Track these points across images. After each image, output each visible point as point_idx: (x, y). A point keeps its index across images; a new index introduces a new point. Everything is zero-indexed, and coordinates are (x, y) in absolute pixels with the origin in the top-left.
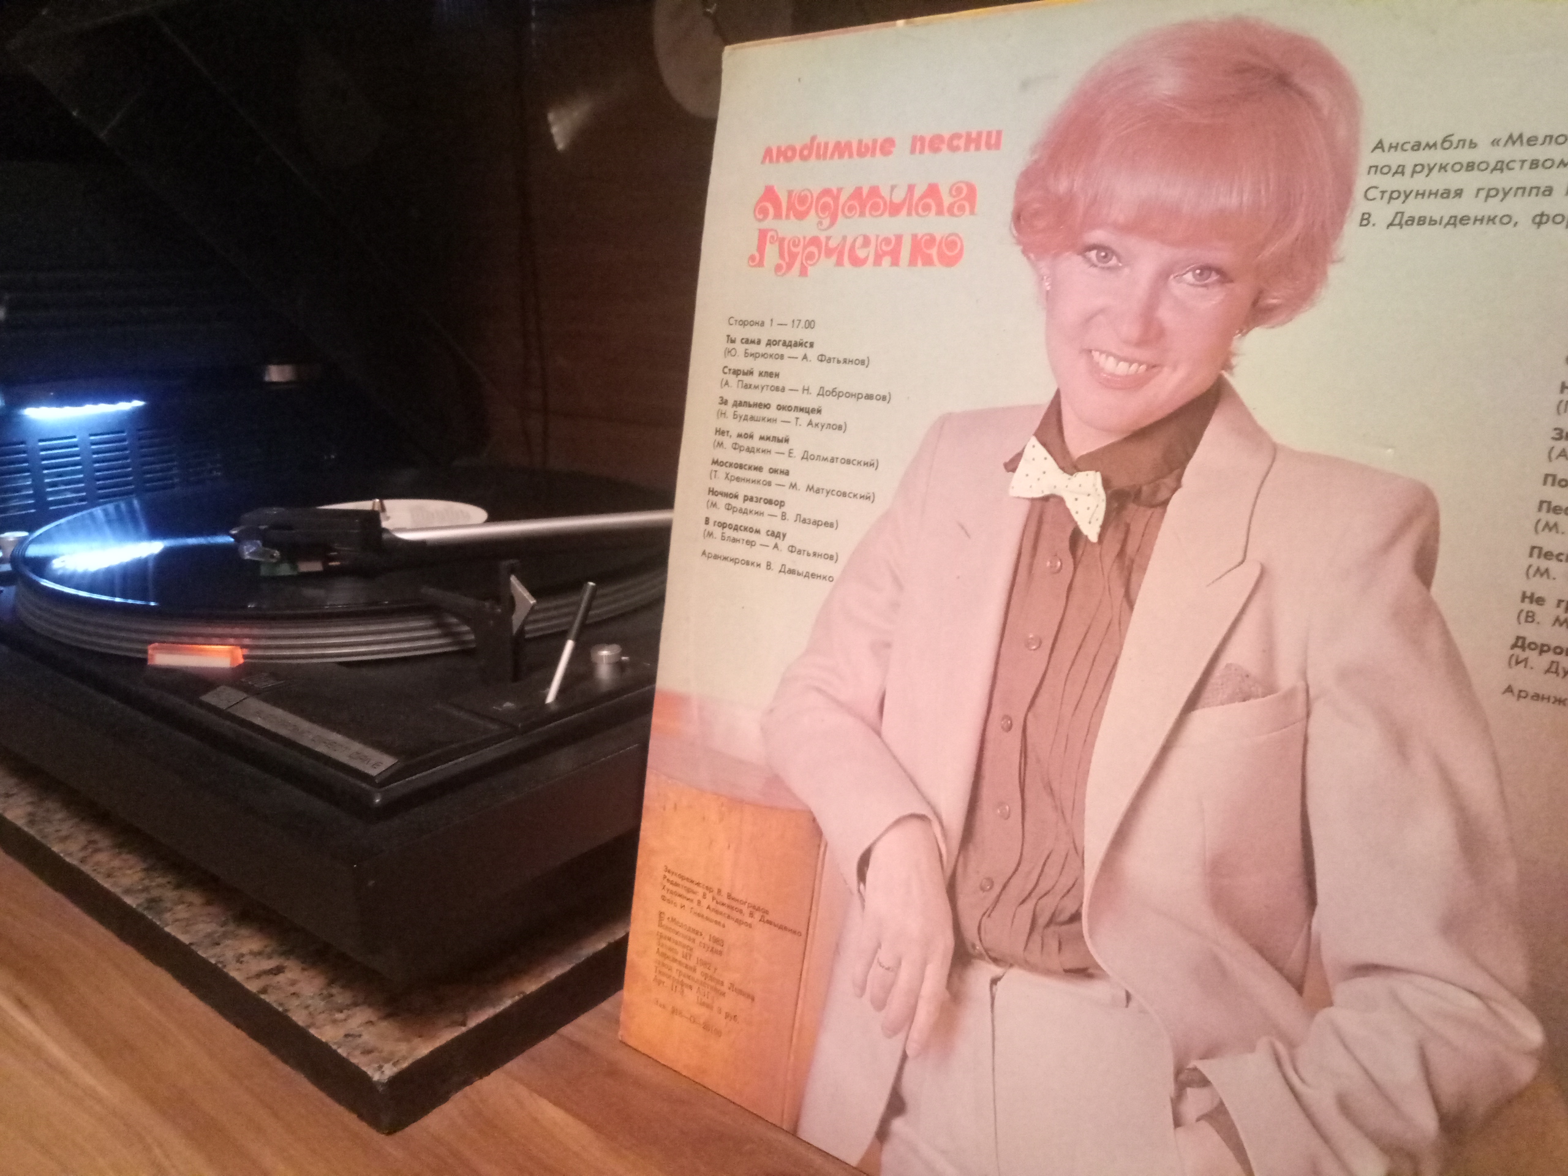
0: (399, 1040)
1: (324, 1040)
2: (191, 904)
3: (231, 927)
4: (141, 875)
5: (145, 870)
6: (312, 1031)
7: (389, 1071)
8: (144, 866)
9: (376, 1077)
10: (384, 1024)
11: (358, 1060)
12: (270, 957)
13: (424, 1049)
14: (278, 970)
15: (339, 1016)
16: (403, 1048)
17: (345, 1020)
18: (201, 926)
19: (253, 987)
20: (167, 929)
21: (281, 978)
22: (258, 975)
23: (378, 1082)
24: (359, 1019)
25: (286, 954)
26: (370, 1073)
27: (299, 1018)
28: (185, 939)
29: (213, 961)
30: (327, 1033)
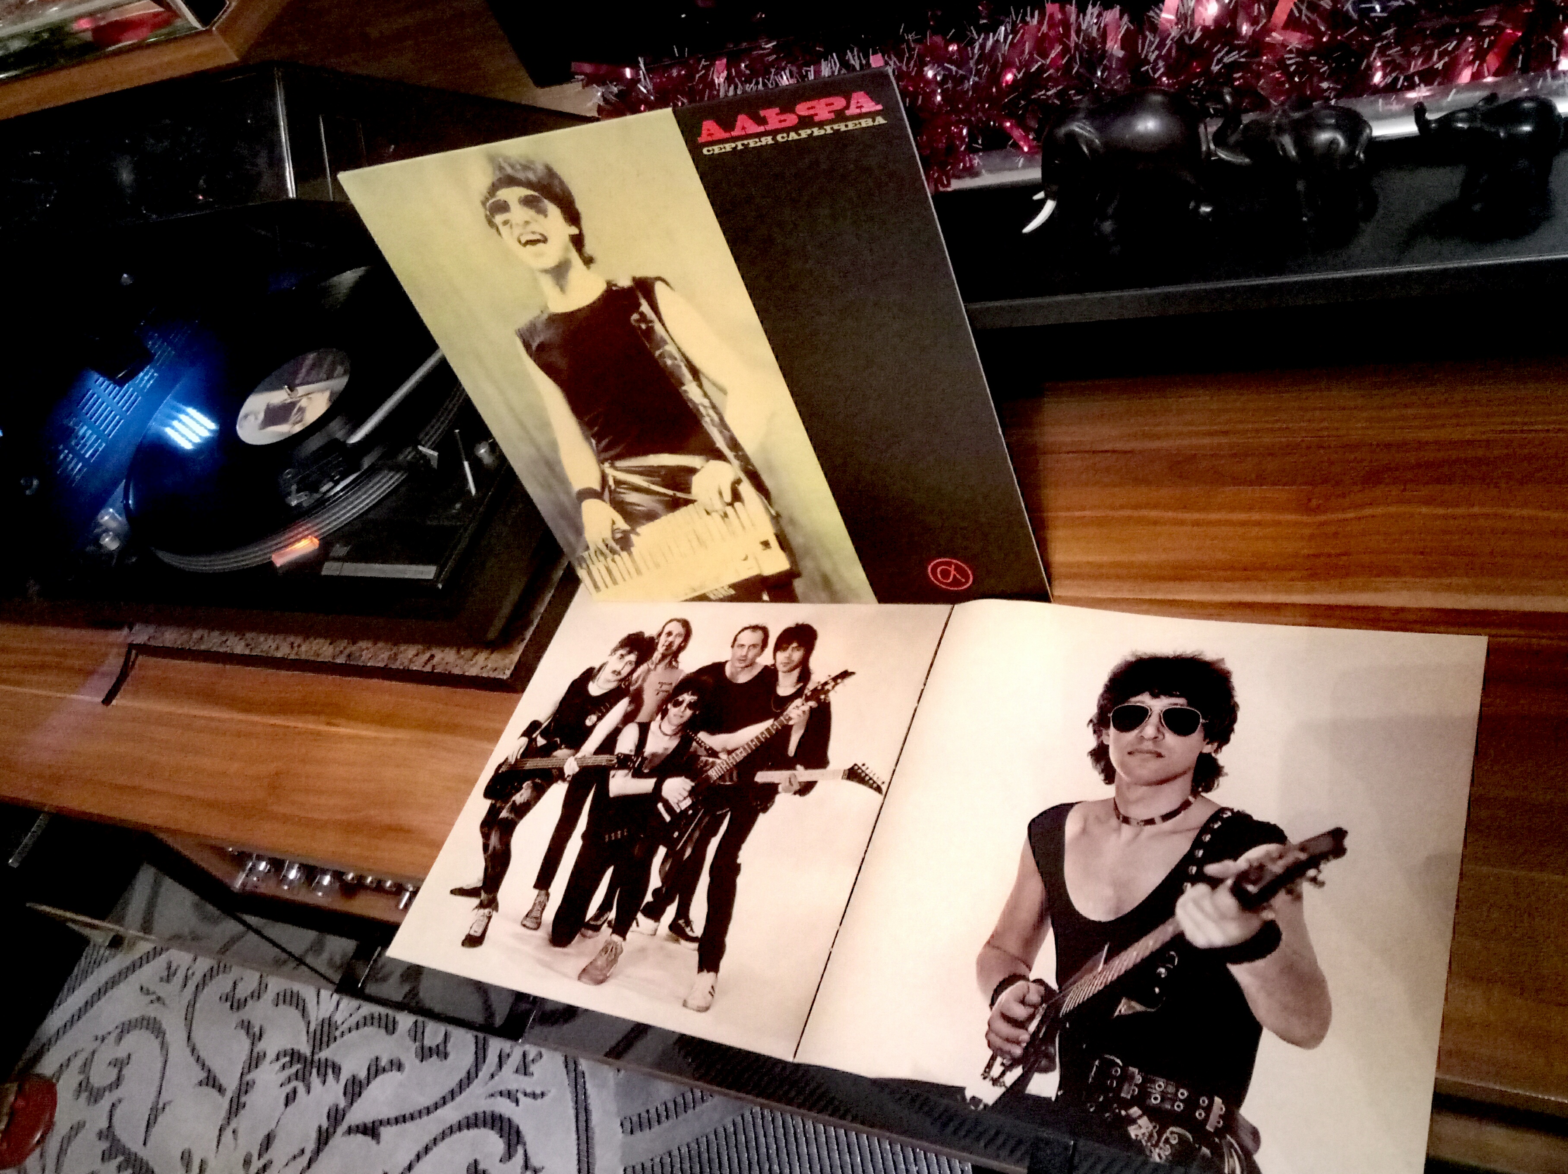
0: (503, 659)
1: (474, 674)
2: (367, 649)
3: (395, 650)
4: (331, 646)
5: (330, 644)
6: (467, 674)
7: (508, 673)
8: (329, 641)
9: (505, 677)
10: (493, 656)
11: (493, 675)
12: (424, 652)
13: (516, 657)
14: (432, 657)
15: (472, 663)
16: (507, 661)
17: (476, 663)
18: (382, 656)
19: (428, 668)
20: (369, 664)
21: (435, 661)
22: (426, 664)
23: (508, 679)
24: (481, 658)
25: (429, 648)
26: (501, 677)
27: (457, 671)
28: (382, 665)
29: (401, 667)
30: (473, 671)
